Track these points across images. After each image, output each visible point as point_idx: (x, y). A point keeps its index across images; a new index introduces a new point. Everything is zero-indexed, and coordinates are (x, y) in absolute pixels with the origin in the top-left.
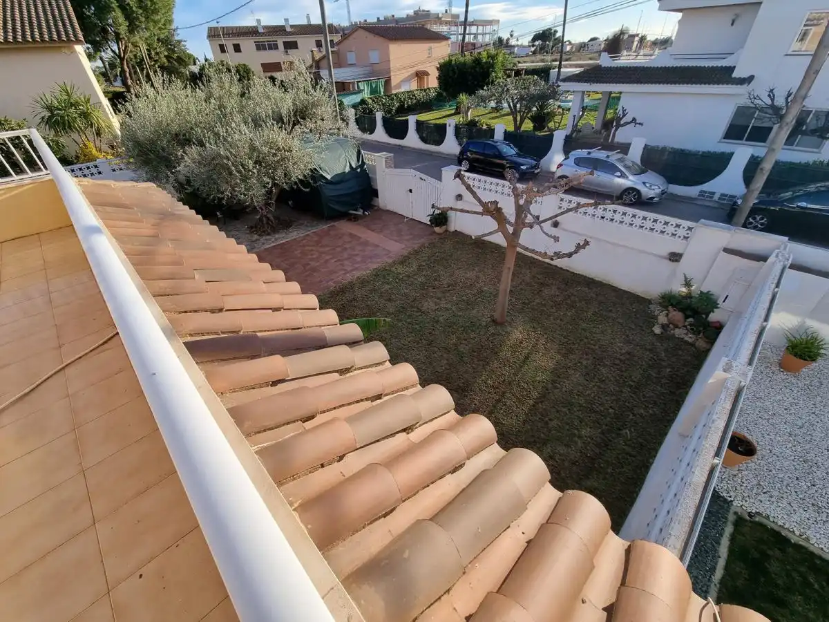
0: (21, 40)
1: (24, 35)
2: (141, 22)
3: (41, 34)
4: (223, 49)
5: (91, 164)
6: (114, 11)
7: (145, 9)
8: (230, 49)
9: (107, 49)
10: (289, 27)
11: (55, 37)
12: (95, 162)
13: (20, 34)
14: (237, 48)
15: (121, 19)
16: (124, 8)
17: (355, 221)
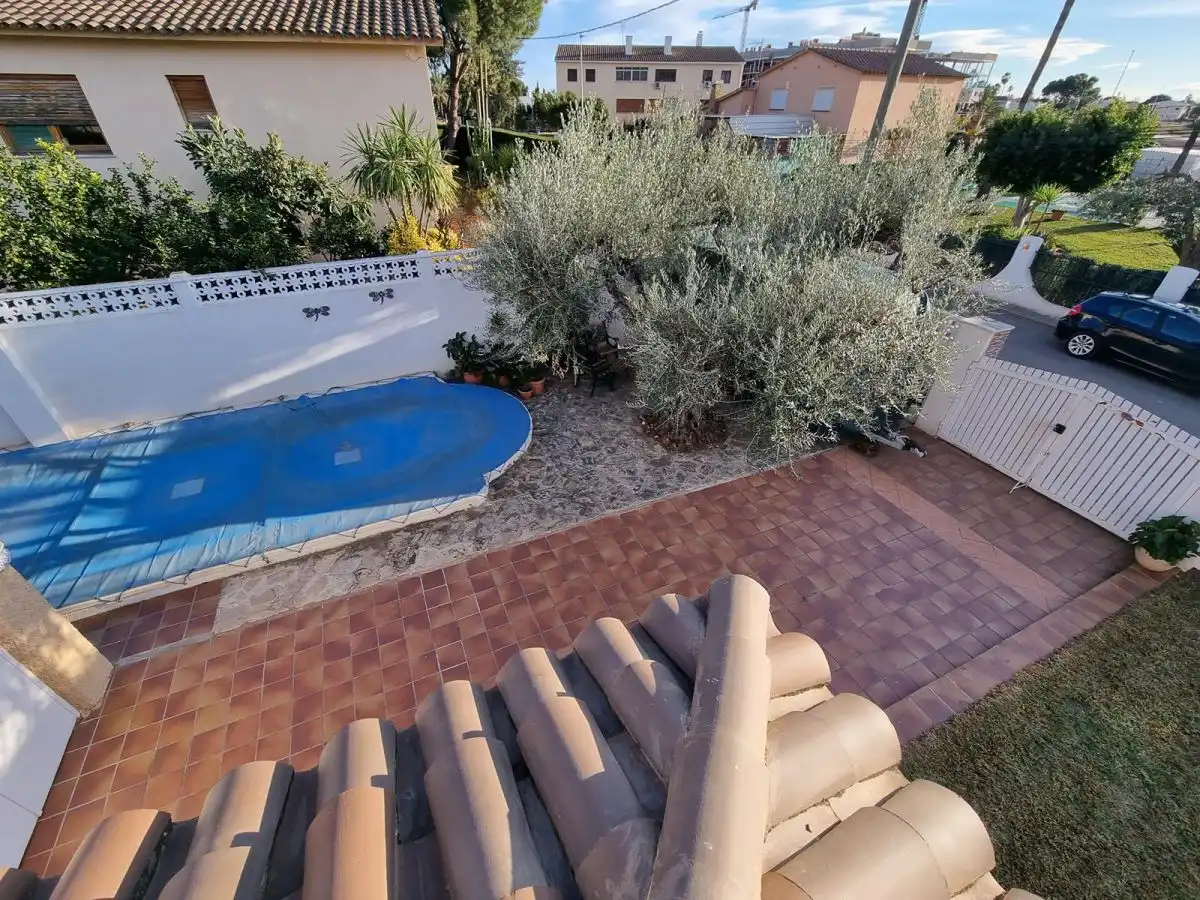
0: (353, 32)
1: (359, 26)
2: (496, 26)
3: (384, 25)
4: (572, 75)
5: (406, 258)
6: (468, 8)
7: (507, 7)
8: (581, 75)
9: (439, 65)
10: (670, 50)
11: (403, 29)
12: (414, 256)
13: (355, 22)
14: (591, 76)
15: (473, 23)
16: (480, 7)
17: (873, 456)
